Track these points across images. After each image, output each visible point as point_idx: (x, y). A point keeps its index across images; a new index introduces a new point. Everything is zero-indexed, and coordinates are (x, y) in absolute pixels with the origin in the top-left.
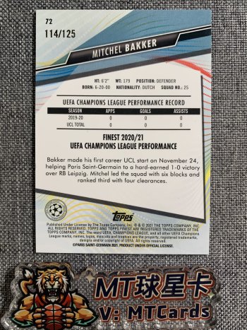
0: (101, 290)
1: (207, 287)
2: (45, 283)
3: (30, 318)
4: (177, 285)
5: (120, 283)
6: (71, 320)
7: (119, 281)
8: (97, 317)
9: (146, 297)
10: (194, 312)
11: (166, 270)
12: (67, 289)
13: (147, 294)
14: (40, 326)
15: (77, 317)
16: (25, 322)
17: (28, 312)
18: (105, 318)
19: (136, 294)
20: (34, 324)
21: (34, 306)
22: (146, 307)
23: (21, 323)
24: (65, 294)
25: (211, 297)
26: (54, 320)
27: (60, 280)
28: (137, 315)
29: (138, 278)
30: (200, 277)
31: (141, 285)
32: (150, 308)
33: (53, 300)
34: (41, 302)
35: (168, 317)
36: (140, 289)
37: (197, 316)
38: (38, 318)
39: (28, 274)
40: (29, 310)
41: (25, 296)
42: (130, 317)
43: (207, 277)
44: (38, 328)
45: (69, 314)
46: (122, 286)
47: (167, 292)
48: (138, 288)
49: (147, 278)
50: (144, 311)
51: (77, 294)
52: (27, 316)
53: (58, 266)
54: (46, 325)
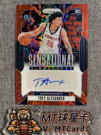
0: (44, 119)
1: (88, 118)
2: (21, 116)
3: (14, 130)
4: (75, 117)
5: (52, 116)
6: (31, 131)
7: (51, 115)
8: (42, 130)
9: (63, 122)
10: (82, 129)
11: (70, 111)
12: (30, 118)
13: (63, 121)
14: (18, 133)
15: (34, 130)
16: (12, 132)
17: (14, 128)
18: (45, 130)
19: (58, 121)
20: (16, 132)
21: (16, 125)
22: (62, 127)
23: (11, 132)
24: (29, 121)
25: (89, 123)
26: (24, 131)
27: (27, 114)
28: (59, 130)
29: (59, 114)
30: (85, 114)
31: (60, 117)
32: (64, 127)
33: (24, 123)
34: (19, 124)
35: (71, 131)
36: (60, 119)
37: (83, 130)
38: (18, 130)
39: (14, 112)
40: (14, 127)
41: (12, 121)
42: (56, 131)
43: (88, 114)
44: (17, 134)
45: (30, 129)
46: (53, 117)
47: (71, 120)
48: (59, 118)
49: (63, 114)
50: (62, 128)
51: (34, 120)
52: (13, 129)
53: (26, 109)
54: (21, 133)
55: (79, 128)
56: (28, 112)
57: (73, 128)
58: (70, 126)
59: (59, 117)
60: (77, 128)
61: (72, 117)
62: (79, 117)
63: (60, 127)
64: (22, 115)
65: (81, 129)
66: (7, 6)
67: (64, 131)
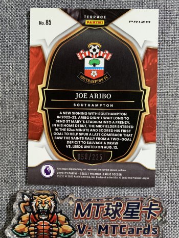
0: (79, 212)
1: (156, 212)
2: (38, 205)
3: (26, 230)
4: (135, 210)
5: (93, 207)
8: (75, 231)
9: (112, 218)
12: (54, 210)
13: (113, 216)
14: (33, 236)
15: (61, 231)
18: (81, 232)
19: (104, 215)
20: (29, 235)
21: (30, 222)
23: (19, 233)
24: (53, 214)
25: (159, 220)
26: (43, 232)
27: (49, 203)
28: (105, 231)
29: (106, 204)
30: (152, 205)
31: (108, 209)
32: (114, 226)
33: (43, 218)
34: (34, 219)
35: (127, 233)
37: (148, 233)
38: (32, 231)
39: (26, 198)
40: (25, 225)
41: (23, 214)
42: (99, 233)
43: (157, 205)
45: (54, 229)
46: (95, 211)
47: (127, 215)
48: (106, 211)
49: (113, 204)
50: (110, 229)
51: (61, 214)
52: (24, 229)
53: (49, 193)
54: (37, 236)
55: (141, 229)
56: (51, 199)
57: (129, 229)
58: (125, 226)
59: (106, 209)
60: (138, 229)
61: (129, 210)
62: (141, 209)
63: (107, 226)
64: (40, 205)
65: (145, 230)
66: (10, 10)
67: (114, 233)
